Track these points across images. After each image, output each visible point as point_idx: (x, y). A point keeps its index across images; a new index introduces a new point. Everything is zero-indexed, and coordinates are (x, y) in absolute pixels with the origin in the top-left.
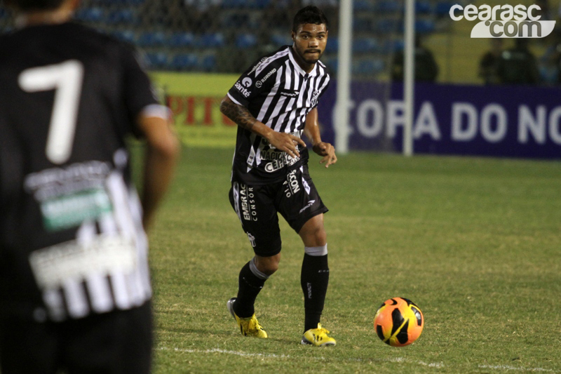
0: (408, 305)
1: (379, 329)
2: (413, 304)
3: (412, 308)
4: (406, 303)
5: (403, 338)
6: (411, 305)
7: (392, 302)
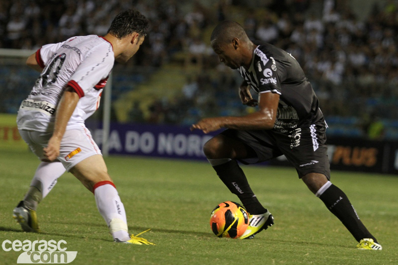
0: (238, 207)
1: (214, 226)
2: (241, 207)
3: (241, 210)
4: (236, 206)
5: (233, 233)
6: (240, 208)
7: (225, 205)
